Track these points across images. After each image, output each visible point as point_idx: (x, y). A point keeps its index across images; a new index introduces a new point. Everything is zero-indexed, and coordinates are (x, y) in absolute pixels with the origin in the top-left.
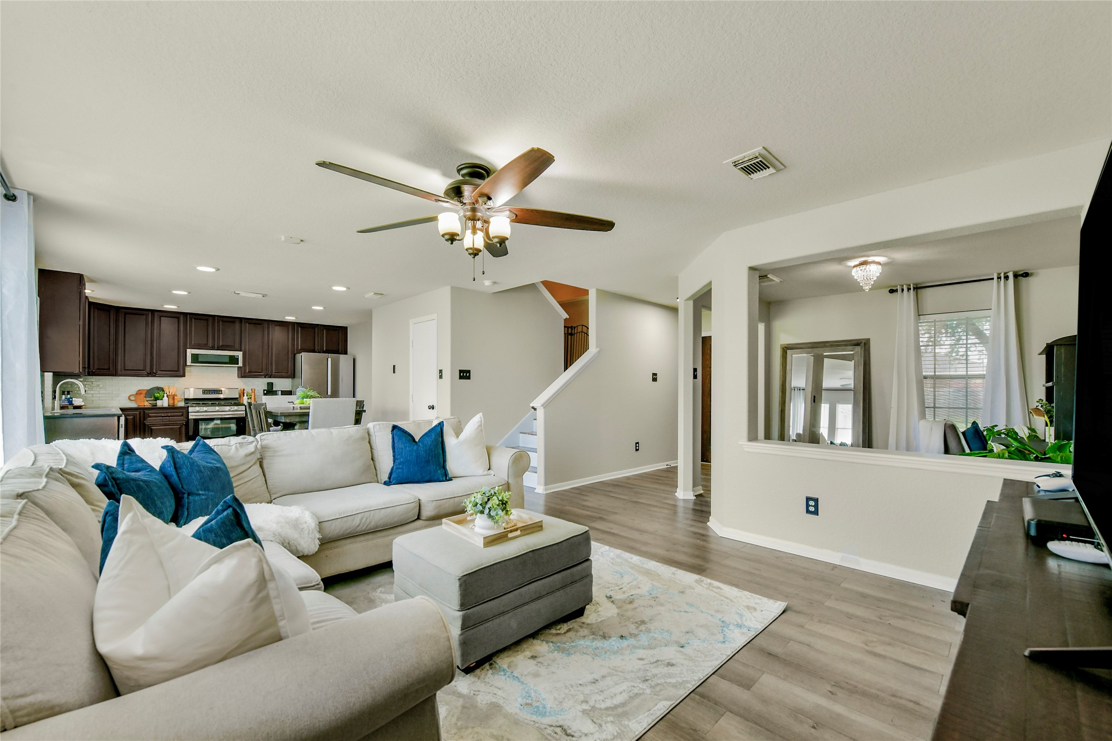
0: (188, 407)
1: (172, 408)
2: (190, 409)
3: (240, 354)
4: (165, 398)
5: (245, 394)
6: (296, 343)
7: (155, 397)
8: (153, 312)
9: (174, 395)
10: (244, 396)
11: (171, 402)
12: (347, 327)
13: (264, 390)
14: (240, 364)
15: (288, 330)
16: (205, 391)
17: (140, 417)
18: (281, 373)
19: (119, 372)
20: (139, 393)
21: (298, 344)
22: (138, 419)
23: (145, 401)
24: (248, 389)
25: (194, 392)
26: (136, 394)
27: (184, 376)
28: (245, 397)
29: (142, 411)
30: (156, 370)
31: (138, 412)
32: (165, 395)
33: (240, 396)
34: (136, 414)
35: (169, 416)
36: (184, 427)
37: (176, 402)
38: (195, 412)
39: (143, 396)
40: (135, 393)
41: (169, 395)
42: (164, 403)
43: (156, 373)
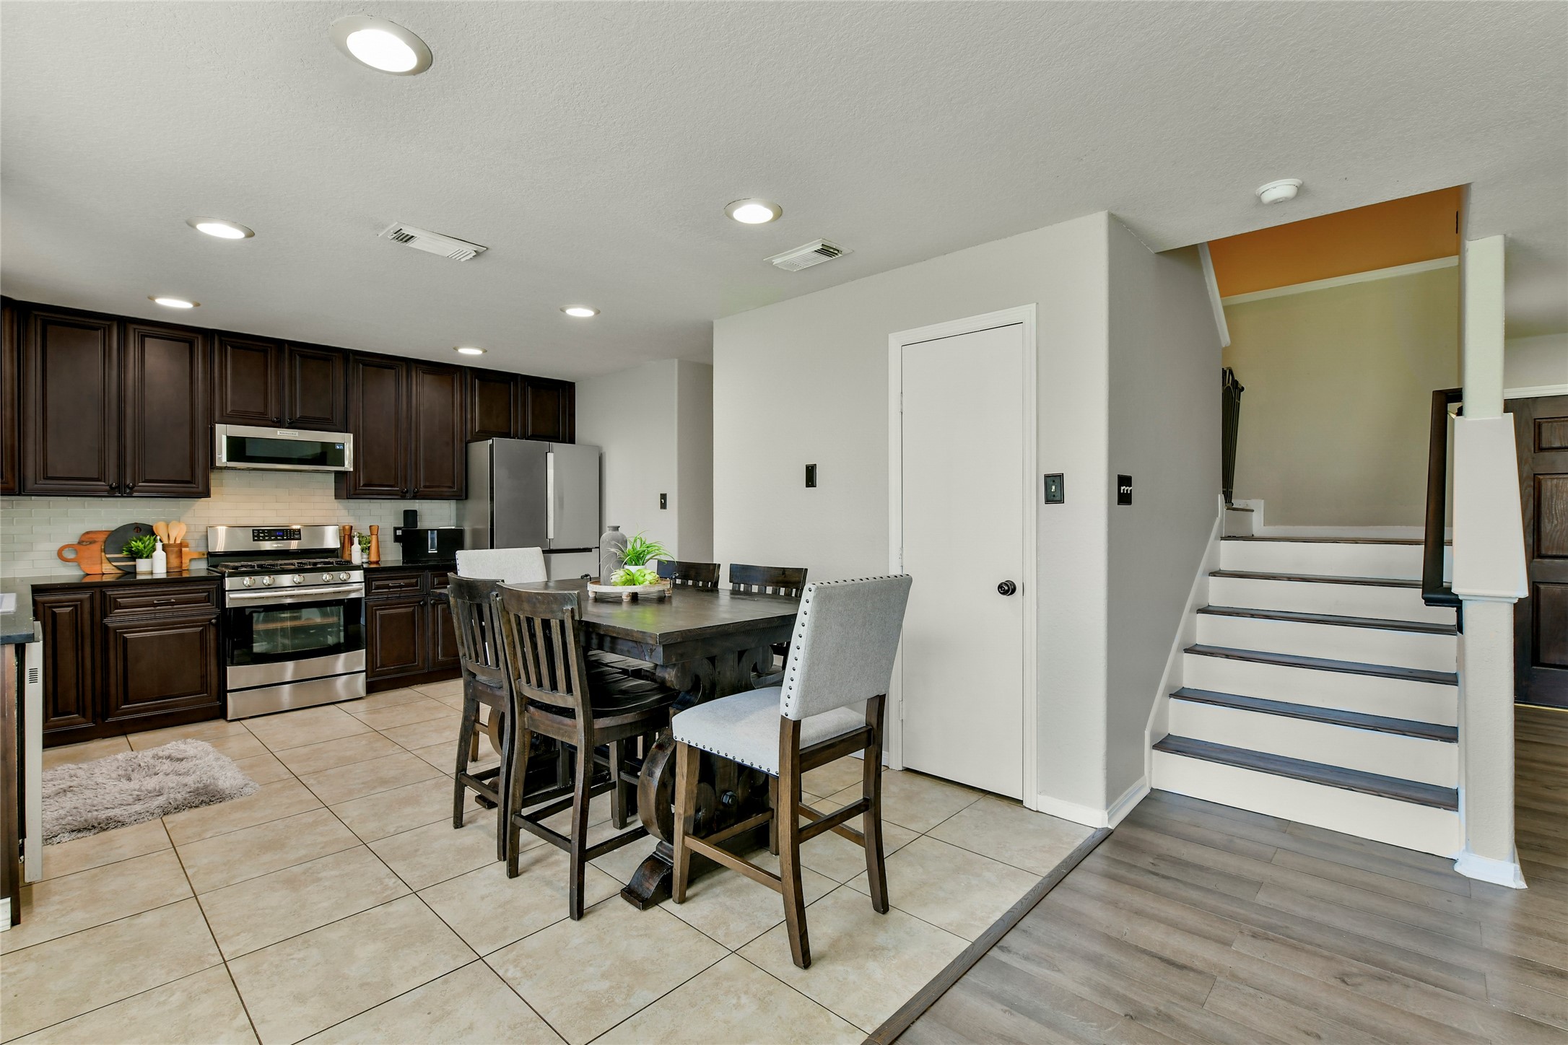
0: (223, 577)
1: (176, 581)
2: (229, 583)
3: (346, 441)
4: (159, 555)
5: (356, 540)
6: (469, 416)
7: (130, 551)
8: (124, 322)
9: (181, 545)
10: (352, 544)
11: (175, 562)
12: (574, 383)
13: (396, 529)
14: (348, 466)
15: (453, 386)
16: (259, 534)
17: (92, 608)
18: (438, 487)
19: (30, 484)
20: (86, 540)
21: (473, 419)
22: (87, 616)
23: (105, 561)
24: (362, 527)
25: (229, 535)
26: (80, 543)
27: (206, 494)
28: (356, 548)
29: (98, 590)
30: (134, 480)
31: (88, 596)
32: (159, 546)
33: (343, 544)
34: (81, 601)
35: (173, 604)
36: (212, 629)
37: (186, 561)
38: (239, 591)
39: (97, 548)
40: (75, 541)
41: (169, 545)
42: (156, 566)
43: (134, 486)
